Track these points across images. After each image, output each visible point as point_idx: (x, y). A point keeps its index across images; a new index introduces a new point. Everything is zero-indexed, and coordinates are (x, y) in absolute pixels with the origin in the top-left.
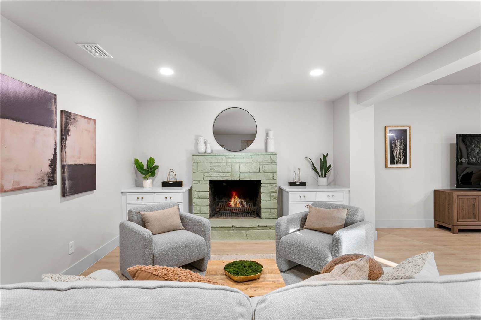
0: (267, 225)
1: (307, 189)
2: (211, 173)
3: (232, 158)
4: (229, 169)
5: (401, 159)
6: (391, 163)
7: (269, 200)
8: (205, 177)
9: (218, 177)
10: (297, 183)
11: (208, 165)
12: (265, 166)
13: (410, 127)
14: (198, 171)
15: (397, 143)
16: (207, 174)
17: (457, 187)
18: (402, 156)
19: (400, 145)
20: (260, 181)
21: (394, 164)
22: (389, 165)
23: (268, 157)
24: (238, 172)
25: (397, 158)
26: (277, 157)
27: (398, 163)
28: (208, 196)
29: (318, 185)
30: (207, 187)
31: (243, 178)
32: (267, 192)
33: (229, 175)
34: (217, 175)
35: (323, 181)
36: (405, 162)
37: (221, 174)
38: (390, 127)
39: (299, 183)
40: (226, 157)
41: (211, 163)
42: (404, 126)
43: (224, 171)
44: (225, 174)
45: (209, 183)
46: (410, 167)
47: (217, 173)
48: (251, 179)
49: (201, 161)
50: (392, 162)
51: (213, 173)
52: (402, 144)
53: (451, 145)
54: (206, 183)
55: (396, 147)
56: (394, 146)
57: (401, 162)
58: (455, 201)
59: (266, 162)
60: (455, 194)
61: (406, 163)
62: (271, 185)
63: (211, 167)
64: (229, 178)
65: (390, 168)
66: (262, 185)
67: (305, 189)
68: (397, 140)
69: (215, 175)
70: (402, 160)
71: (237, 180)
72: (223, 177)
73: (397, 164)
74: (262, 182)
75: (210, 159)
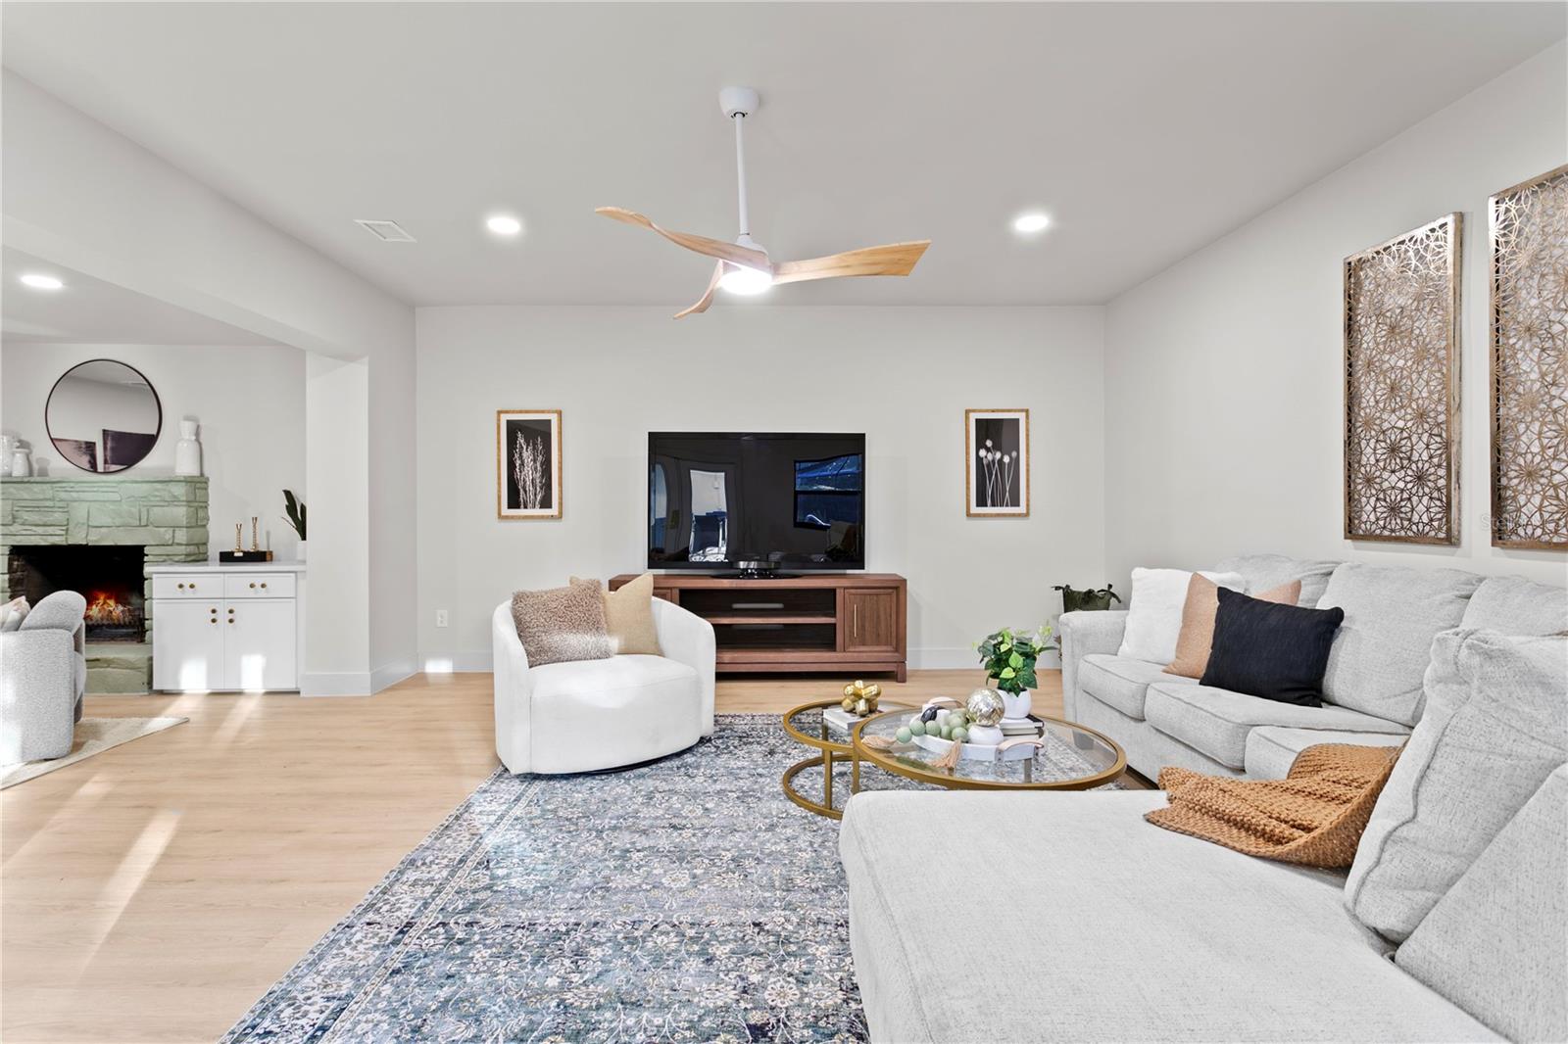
0: (98, 657)
2: (15, 528)
3: (68, 490)
4: (58, 517)
5: (535, 494)
6: (510, 506)
9: (33, 538)
10: (236, 555)
11: (8, 508)
12: (155, 509)
13: (560, 414)
15: (525, 454)
16: (4, 530)
17: (647, 566)
18: (538, 488)
19: (535, 460)
20: (142, 548)
21: (519, 507)
22: (504, 511)
23: (162, 486)
24: (83, 524)
25: (525, 491)
27: (530, 505)
31: (96, 541)
33: (63, 532)
34: (28, 532)
36: (546, 503)
37: (40, 530)
38: (507, 412)
39: (241, 554)
40: (54, 485)
41: (15, 502)
42: (543, 412)
43: (49, 523)
44: (50, 530)
45: (7, 553)
46: (562, 515)
47: (34, 528)
48: (119, 544)
50: (514, 502)
51: (21, 528)
52: (540, 458)
54: (2, 553)
55: (522, 464)
56: (518, 463)
57: (537, 503)
59: (158, 499)
61: (550, 507)
62: (171, 559)
64: (61, 541)
65: (508, 517)
66: (146, 559)
68: (525, 447)
69: (24, 533)
70: (539, 498)
71: (81, 545)
72: (45, 537)
73: (526, 507)
74: (147, 550)
75: (12, 490)
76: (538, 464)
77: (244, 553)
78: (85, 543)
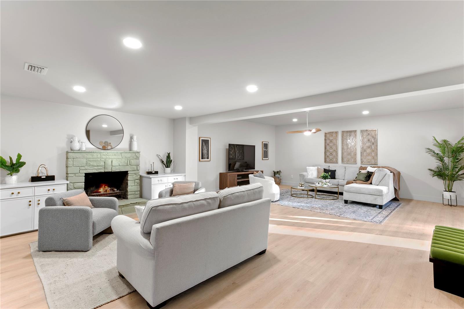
0: (137, 202)
1: (159, 175)
2: (86, 167)
3: (105, 155)
4: (102, 164)
6: (202, 159)
7: (134, 185)
8: (80, 170)
9: (93, 170)
10: (153, 172)
11: (84, 161)
12: (132, 160)
13: (210, 138)
14: (74, 166)
15: (204, 147)
16: (83, 168)
17: (229, 171)
18: (207, 155)
19: (206, 149)
20: (127, 172)
21: (203, 159)
22: (201, 160)
23: (134, 154)
24: (110, 165)
25: (204, 155)
26: (140, 155)
27: (205, 158)
28: (84, 186)
29: (164, 173)
30: (83, 179)
31: (115, 170)
32: (133, 180)
33: (103, 168)
34: (92, 168)
35: (168, 170)
36: (208, 158)
37: (96, 168)
38: (202, 138)
39: (154, 172)
40: (101, 154)
41: (87, 159)
42: (208, 138)
43: (99, 165)
44: (99, 167)
45: (84, 175)
46: (210, 161)
48: (121, 171)
49: (78, 157)
50: (202, 158)
51: (89, 167)
52: (207, 148)
53: (226, 149)
54: (82, 176)
55: (204, 149)
56: (203, 149)
58: (228, 177)
59: (132, 157)
60: (229, 174)
61: (208, 159)
62: (135, 174)
63: (86, 162)
64: (103, 171)
65: (201, 161)
66: (129, 175)
67: (158, 175)
69: (90, 169)
71: (109, 172)
72: (97, 170)
74: (129, 172)
75: (86, 155)
76: (207, 149)
77: (155, 172)
78: (111, 171)
